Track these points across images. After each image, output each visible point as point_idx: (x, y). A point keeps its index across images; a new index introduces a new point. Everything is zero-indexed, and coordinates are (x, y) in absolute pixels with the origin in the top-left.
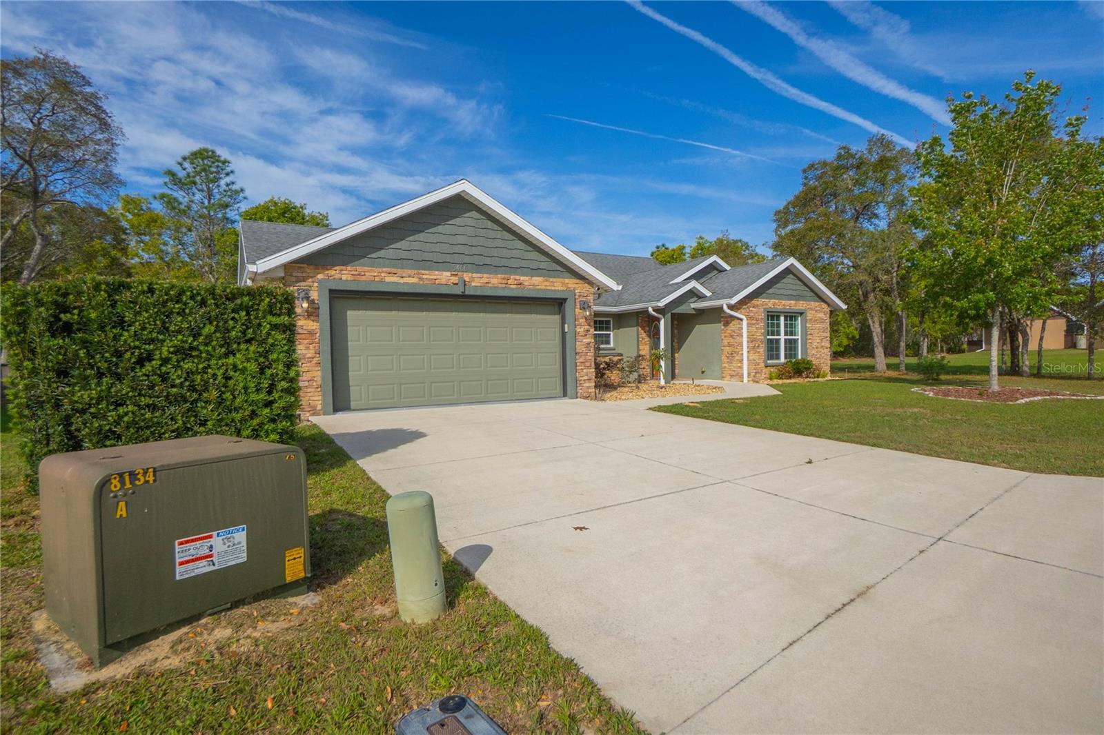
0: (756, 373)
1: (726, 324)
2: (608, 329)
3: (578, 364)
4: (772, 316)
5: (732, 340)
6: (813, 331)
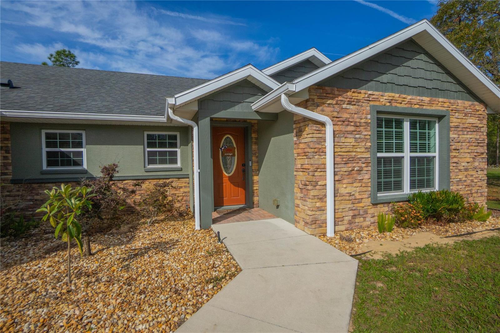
0: (354, 217)
1: (299, 134)
2: (177, 145)
4: (388, 120)
5: (306, 161)
6: (460, 144)
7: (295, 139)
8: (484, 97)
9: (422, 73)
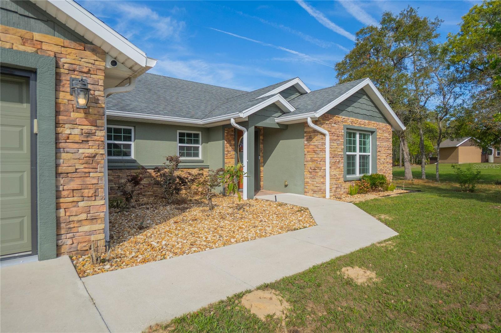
1: (310, 139)
2: (197, 142)
4: (351, 133)
5: (315, 156)
6: (381, 148)
7: (306, 142)
8: (392, 122)
9: (364, 106)
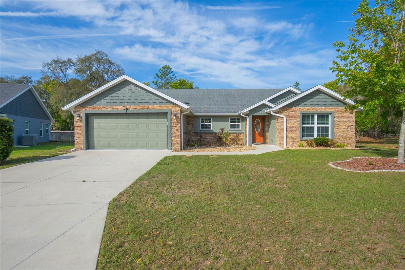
0: (293, 143)
2: (239, 122)
3: (172, 137)
4: (307, 115)
6: (340, 122)
7: (276, 121)
